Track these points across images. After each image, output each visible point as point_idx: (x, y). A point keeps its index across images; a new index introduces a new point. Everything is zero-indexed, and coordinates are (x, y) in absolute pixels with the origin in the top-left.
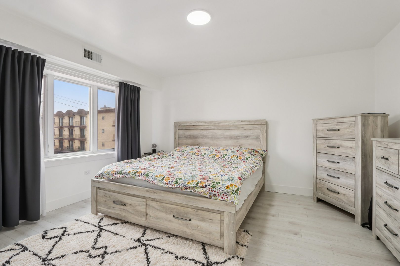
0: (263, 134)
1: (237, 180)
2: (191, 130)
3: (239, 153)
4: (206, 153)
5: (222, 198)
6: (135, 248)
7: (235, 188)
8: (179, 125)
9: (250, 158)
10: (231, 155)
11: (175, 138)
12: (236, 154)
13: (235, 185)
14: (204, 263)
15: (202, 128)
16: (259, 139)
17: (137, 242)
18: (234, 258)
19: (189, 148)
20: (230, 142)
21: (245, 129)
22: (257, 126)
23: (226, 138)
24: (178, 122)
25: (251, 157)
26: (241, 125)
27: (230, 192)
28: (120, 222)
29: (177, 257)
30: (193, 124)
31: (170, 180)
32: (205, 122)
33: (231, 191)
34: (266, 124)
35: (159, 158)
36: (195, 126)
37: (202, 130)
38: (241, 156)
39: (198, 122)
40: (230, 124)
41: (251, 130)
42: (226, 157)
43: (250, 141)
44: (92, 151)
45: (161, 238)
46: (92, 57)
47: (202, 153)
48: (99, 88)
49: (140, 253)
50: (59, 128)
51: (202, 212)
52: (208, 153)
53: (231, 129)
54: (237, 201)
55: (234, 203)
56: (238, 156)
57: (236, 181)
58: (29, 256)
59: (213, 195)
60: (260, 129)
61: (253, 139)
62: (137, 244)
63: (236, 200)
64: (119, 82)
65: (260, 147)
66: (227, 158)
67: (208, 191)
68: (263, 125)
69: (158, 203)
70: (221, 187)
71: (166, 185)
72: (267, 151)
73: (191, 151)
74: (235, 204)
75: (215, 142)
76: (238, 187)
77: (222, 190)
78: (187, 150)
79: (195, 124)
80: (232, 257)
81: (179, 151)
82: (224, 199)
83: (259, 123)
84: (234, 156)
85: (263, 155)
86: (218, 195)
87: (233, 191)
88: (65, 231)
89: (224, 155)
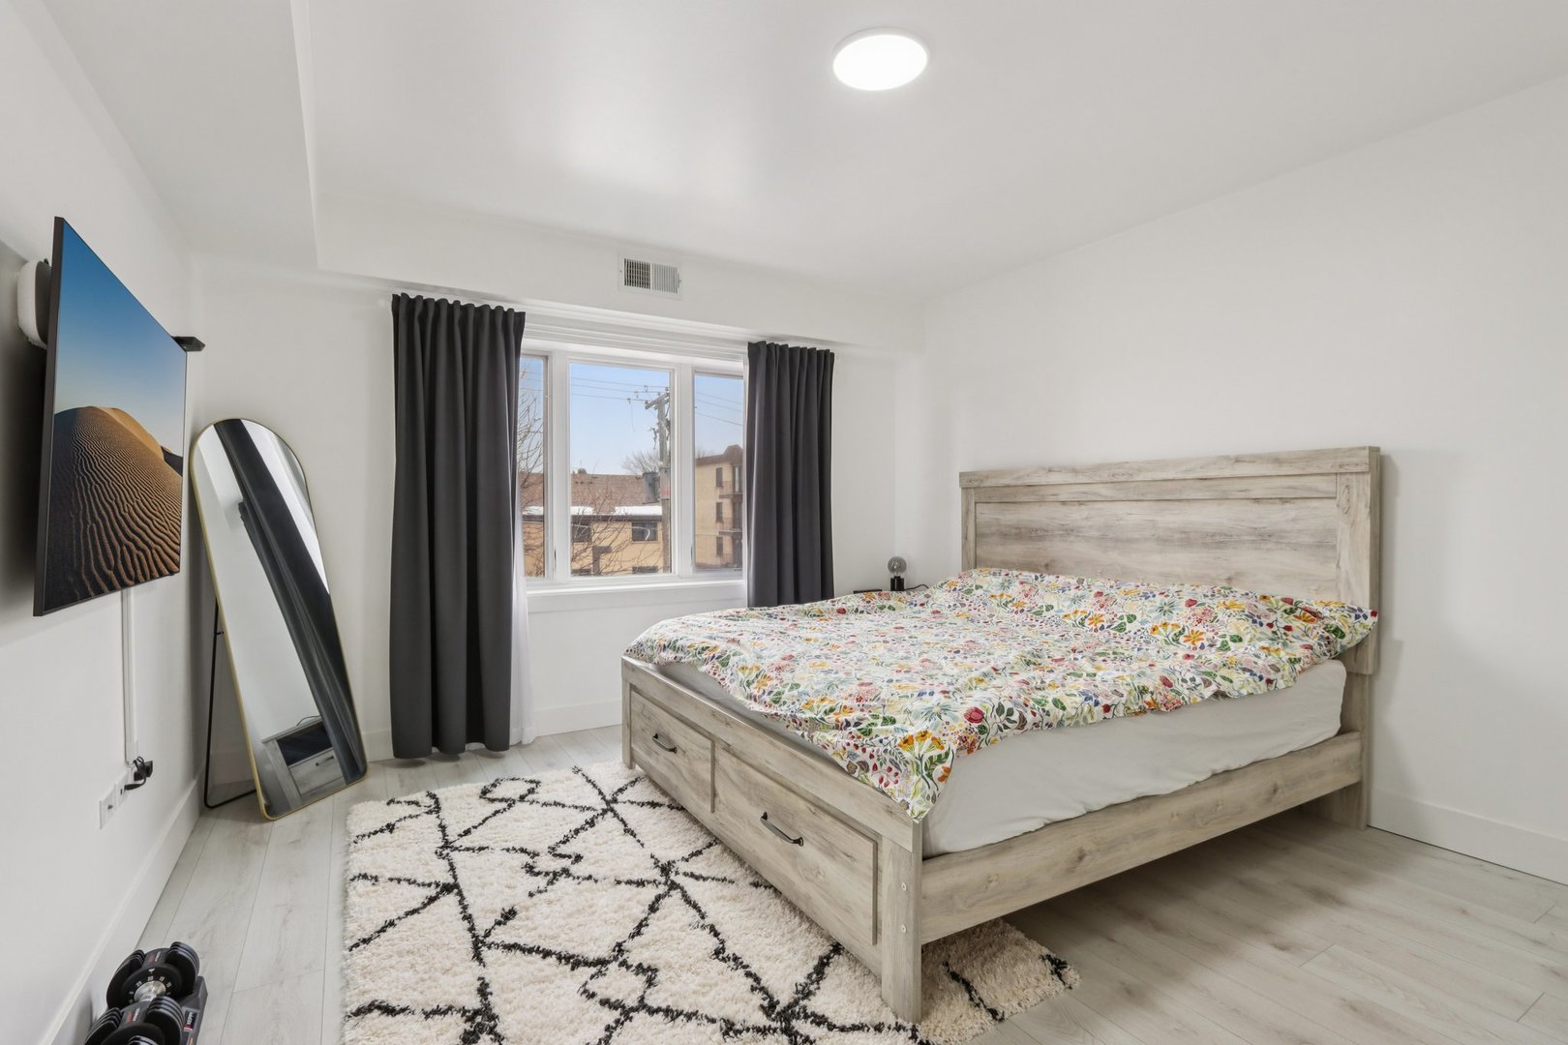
0: (1353, 524)
1: (955, 719)
2: (1020, 503)
3: (1194, 615)
4: (1055, 604)
5: (881, 780)
6: (638, 886)
7: (928, 751)
8: (976, 484)
9: (1241, 640)
10: (1155, 619)
11: (965, 537)
12: (1182, 616)
13: (934, 739)
14: (778, 1002)
15: (1062, 498)
16: (1334, 547)
17: (657, 871)
18: (902, 1031)
19: (994, 579)
20: (1183, 560)
21: (1257, 500)
22: (1323, 484)
23: (1165, 540)
24: (973, 473)
25: (1246, 638)
26: (1236, 481)
27: (907, 762)
28: (667, 804)
29: (718, 952)
30: (1028, 481)
31: (766, 685)
32: (1075, 471)
33: (914, 760)
34: (1379, 469)
35: (860, 609)
36: (1037, 488)
37: (1064, 503)
38: (1200, 628)
39: (1043, 469)
40: (1180, 476)
41: (1288, 505)
42: (1128, 627)
43: (1283, 559)
44: (677, 573)
45: (732, 882)
46: (648, 279)
47: (1040, 605)
48: (697, 371)
49: (638, 902)
50: (732, 500)
51: (828, 819)
52: (1062, 604)
53: (1188, 500)
54: (919, 803)
55: (908, 807)
56: (1184, 629)
57: (948, 723)
58: (429, 827)
59: (858, 763)
60: (1335, 498)
61: (1296, 547)
62: (656, 874)
63: (919, 797)
64: (749, 344)
65: (1339, 592)
66: (1132, 634)
67: (844, 745)
68: (1353, 478)
69: (734, 760)
70: (887, 738)
71: (752, 701)
72: (1374, 614)
73: (999, 593)
74: (909, 812)
75: (1114, 556)
76: (946, 749)
77: (886, 751)
78: (985, 587)
79: (1034, 480)
80: (893, 1025)
81: (955, 589)
82: (886, 785)
83: (1327, 468)
84: (1165, 624)
85: (1343, 636)
86: (875, 767)
87: (919, 763)
88: (531, 791)
89: (1125, 620)
